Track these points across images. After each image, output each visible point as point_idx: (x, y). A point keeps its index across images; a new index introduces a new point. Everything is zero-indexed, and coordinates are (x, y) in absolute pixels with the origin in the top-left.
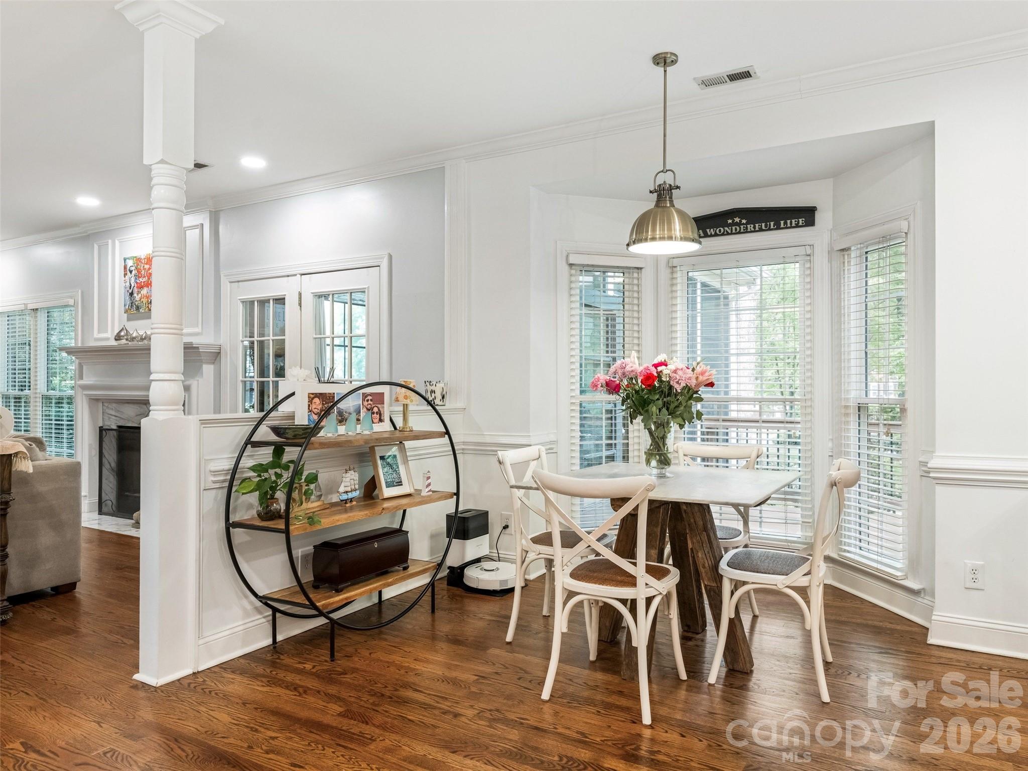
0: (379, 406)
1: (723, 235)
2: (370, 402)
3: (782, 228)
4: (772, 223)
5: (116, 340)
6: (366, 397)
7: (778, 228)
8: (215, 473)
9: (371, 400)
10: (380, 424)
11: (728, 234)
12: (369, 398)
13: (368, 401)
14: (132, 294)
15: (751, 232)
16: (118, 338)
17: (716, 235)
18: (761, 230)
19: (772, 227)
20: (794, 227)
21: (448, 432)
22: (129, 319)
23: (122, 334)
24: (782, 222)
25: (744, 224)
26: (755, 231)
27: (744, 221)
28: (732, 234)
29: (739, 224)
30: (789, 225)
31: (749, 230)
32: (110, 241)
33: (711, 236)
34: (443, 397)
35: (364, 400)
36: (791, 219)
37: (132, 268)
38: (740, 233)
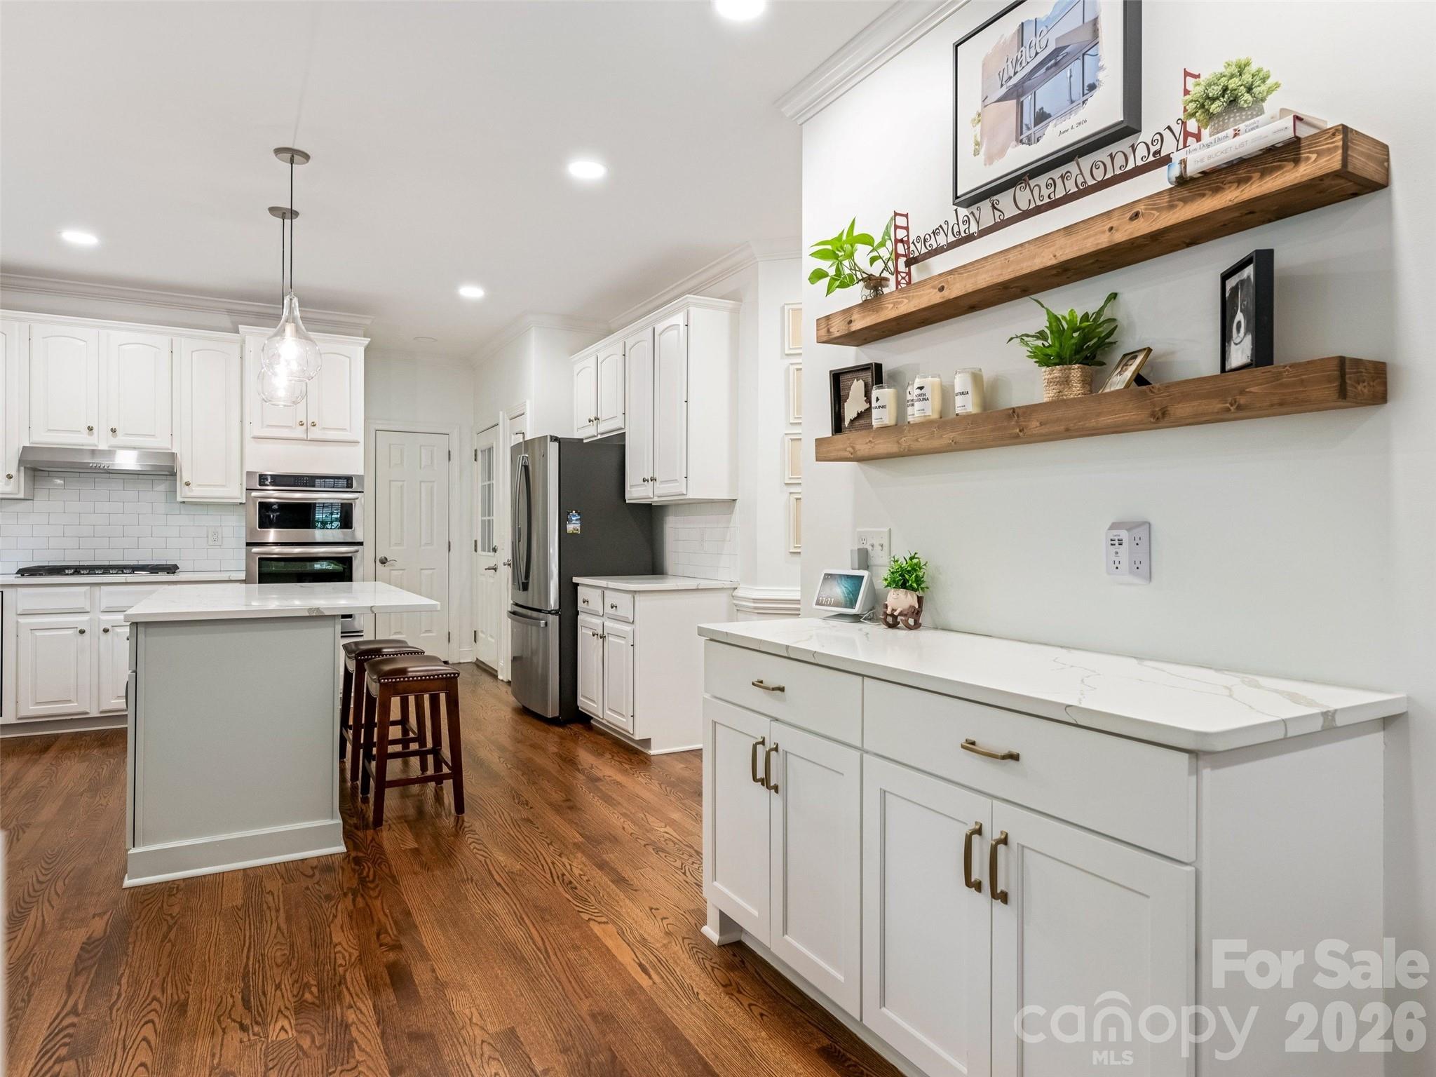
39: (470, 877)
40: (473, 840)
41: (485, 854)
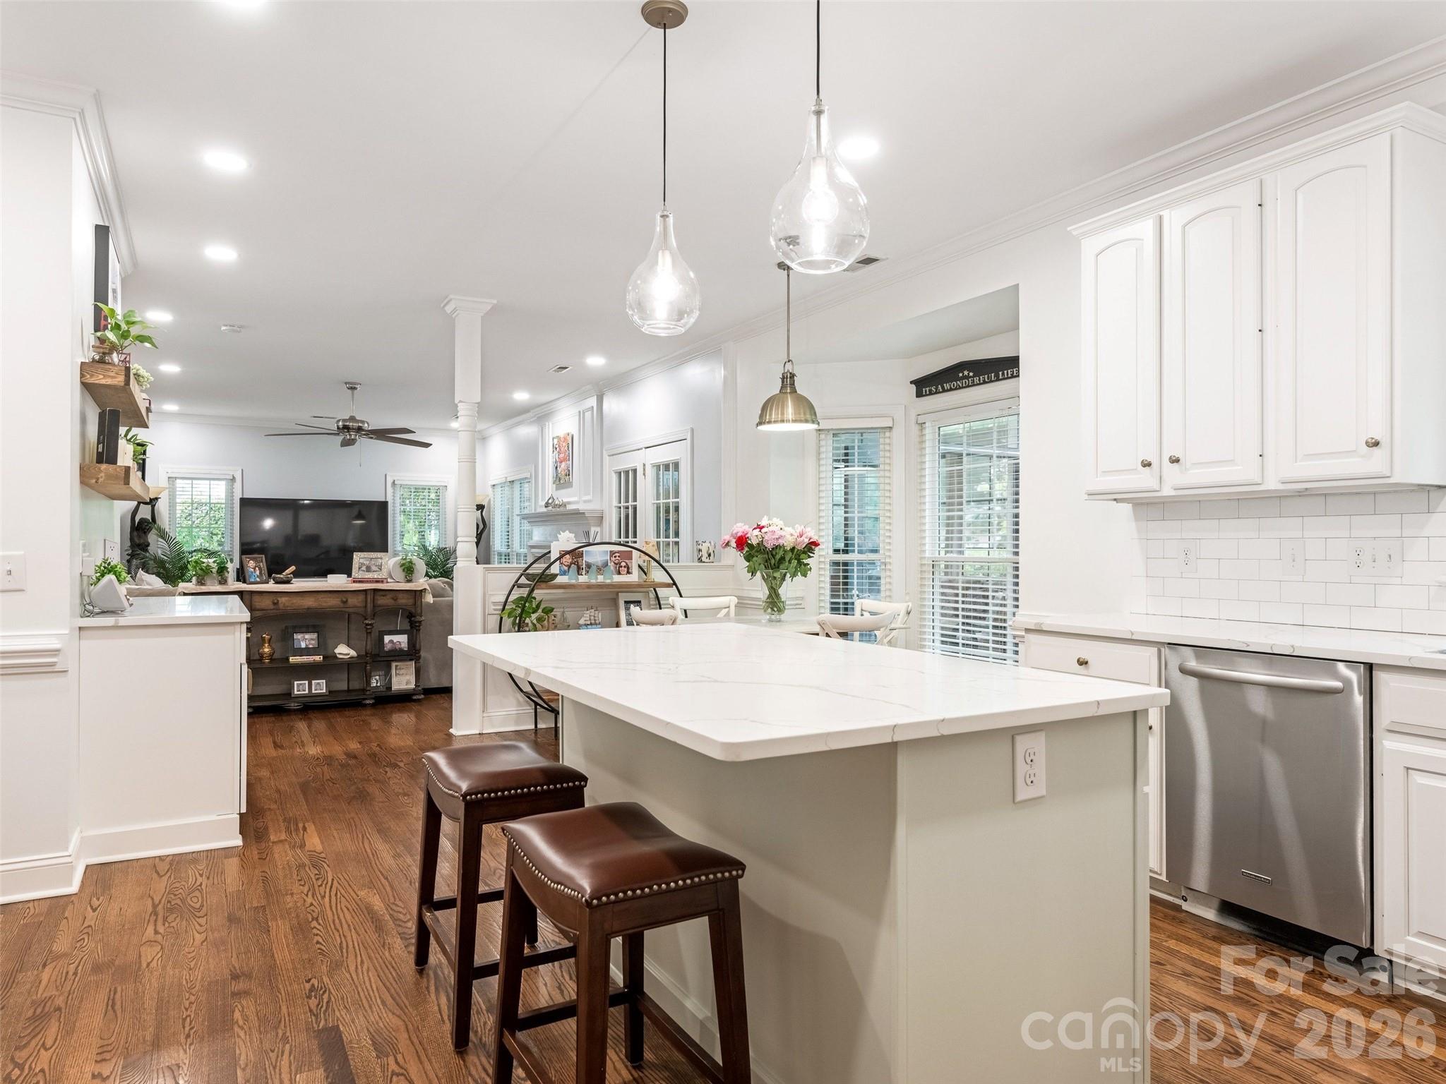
0: (627, 561)
1: (956, 389)
2: (617, 558)
3: (1001, 380)
4: (993, 375)
5: (546, 507)
6: (614, 554)
7: (998, 380)
8: (494, 603)
9: (619, 557)
10: (628, 575)
11: (960, 388)
12: (617, 554)
13: (615, 557)
14: (556, 468)
15: (978, 384)
16: (547, 505)
17: (951, 390)
18: (985, 382)
19: (993, 379)
20: (1010, 378)
21: (675, 584)
22: (557, 489)
23: (550, 501)
24: (1000, 373)
25: (971, 377)
26: (980, 384)
27: (971, 374)
28: (963, 387)
29: (967, 377)
30: (1006, 376)
31: (975, 383)
32: (547, 424)
33: (948, 391)
34: (709, 555)
35: (611, 556)
36: (1007, 370)
37: (557, 446)
38: (968, 386)
39: (413, 884)
40: (406, 925)
41: (394, 907)
